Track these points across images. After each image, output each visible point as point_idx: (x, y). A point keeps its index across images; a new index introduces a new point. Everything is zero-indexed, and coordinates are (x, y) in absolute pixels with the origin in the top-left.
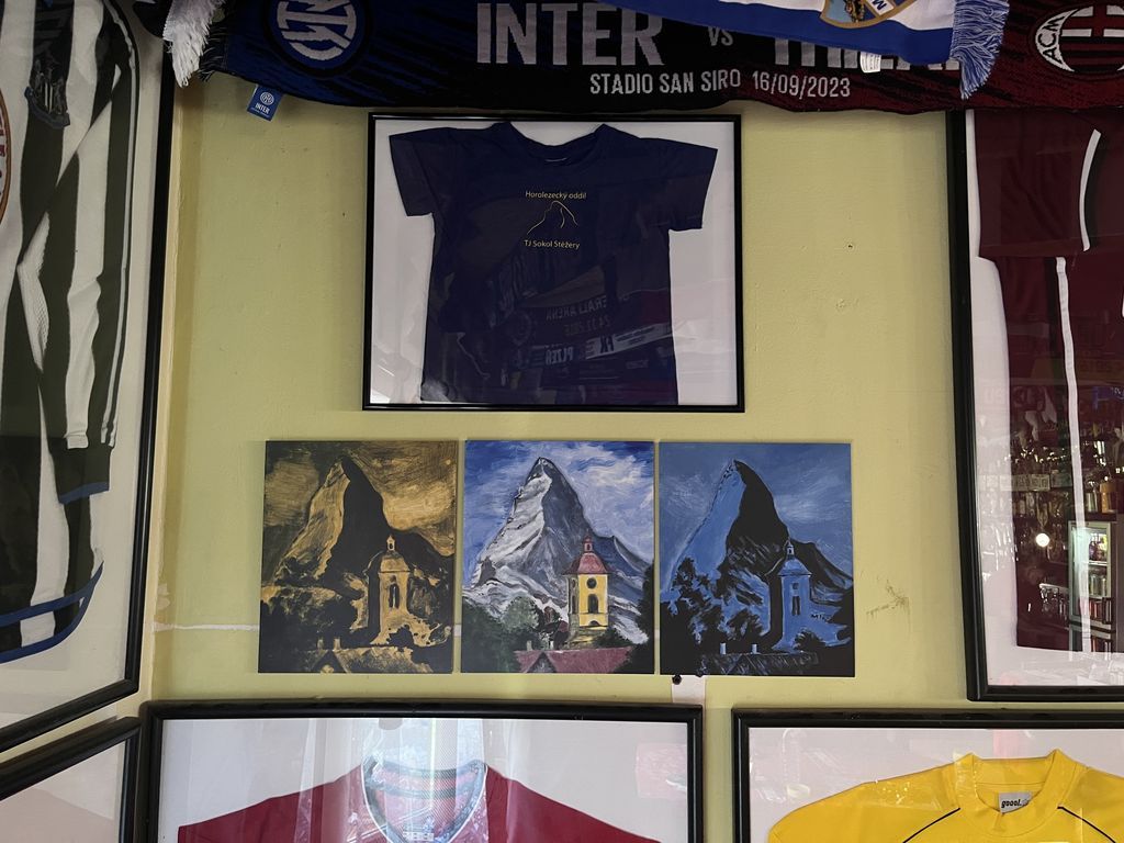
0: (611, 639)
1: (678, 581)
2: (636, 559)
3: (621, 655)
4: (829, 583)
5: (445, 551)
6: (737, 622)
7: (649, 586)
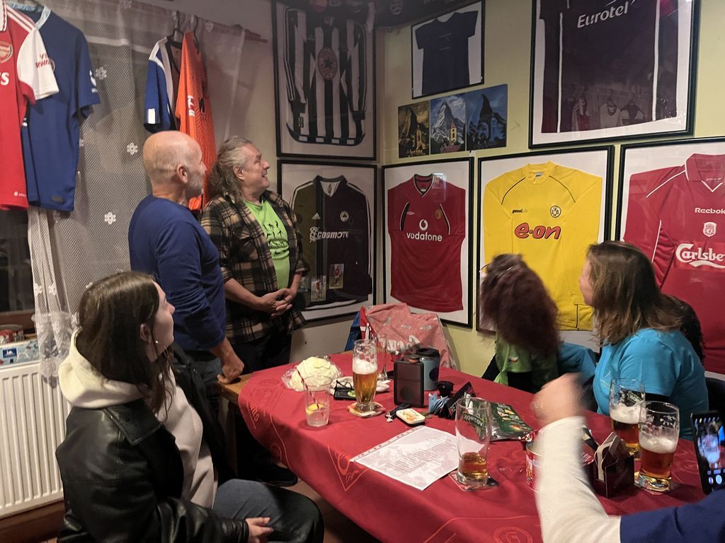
0: (457, 143)
1: (470, 127)
2: (462, 123)
3: (459, 147)
4: (501, 123)
5: (427, 127)
6: (481, 136)
7: (464, 129)
